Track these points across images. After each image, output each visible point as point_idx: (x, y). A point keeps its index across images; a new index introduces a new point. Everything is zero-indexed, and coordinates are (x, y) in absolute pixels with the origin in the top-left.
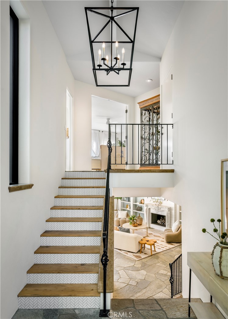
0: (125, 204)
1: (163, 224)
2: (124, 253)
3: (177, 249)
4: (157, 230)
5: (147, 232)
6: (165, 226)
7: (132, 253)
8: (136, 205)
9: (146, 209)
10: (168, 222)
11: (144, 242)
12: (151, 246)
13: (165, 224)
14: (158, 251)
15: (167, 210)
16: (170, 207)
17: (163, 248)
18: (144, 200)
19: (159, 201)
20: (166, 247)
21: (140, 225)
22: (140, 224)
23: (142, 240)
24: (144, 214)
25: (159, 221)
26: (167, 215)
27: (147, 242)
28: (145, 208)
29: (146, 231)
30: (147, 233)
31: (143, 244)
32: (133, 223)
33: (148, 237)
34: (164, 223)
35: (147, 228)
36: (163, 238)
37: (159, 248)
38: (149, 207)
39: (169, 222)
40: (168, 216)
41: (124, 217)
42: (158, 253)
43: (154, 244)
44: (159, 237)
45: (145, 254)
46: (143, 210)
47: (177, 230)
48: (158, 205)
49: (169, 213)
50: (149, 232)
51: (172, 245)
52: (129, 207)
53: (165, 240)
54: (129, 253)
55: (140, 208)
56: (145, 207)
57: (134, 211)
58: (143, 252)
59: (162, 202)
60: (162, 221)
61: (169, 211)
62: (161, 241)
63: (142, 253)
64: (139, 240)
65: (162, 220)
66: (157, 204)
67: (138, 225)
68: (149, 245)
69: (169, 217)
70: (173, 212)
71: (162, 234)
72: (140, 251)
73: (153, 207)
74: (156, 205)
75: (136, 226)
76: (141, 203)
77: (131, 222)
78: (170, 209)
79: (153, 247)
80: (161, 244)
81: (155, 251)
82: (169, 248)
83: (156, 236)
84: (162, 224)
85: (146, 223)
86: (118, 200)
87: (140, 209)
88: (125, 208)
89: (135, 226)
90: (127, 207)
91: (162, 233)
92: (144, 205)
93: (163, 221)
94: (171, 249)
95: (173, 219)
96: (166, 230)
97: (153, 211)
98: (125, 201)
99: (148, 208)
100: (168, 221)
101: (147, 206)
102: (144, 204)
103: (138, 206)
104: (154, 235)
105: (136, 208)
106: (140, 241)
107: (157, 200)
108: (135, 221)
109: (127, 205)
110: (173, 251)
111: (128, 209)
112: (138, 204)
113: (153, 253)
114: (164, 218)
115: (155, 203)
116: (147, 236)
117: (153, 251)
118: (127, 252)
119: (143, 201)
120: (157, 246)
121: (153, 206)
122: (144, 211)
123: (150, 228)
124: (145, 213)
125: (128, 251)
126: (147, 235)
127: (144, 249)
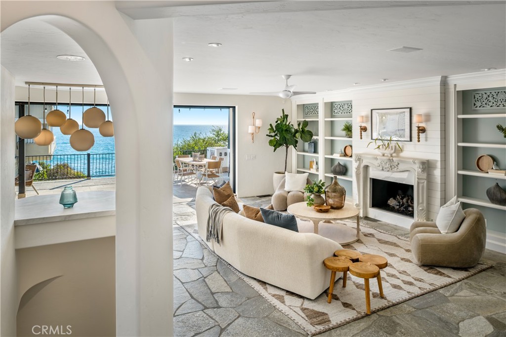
0: (306, 158)
1: (406, 208)
2: (274, 296)
3: (461, 293)
4: (387, 225)
5: (358, 229)
6: (411, 215)
7: (301, 300)
8: (332, 160)
9: (358, 168)
10: (423, 203)
11: (341, 264)
12: (367, 281)
13: (410, 209)
14: (393, 295)
15: (417, 168)
16: (428, 161)
17: (411, 284)
18: (351, 146)
19: (393, 144)
20: (420, 280)
21: (339, 208)
22: (338, 204)
23: (335, 255)
24: (352, 182)
25: (392, 202)
26: (418, 183)
27: (352, 266)
28: (353, 166)
29: (355, 225)
30: (358, 232)
31: (338, 269)
32: (318, 201)
33: (362, 243)
34: (409, 206)
35: (358, 218)
36: (408, 251)
37: (395, 287)
38: (365, 163)
39: (425, 204)
40: (421, 185)
41: (299, 189)
42: (394, 305)
43: (377, 275)
44: (395, 245)
45: (346, 305)
46: (349, 173)
47: (457, 226)
48: (391, 155)
49: (425, 176)
50: (365, 228)
51: (442, 274)
52: (314, 166)
53: (413, 256)
54: (288, 299)
55: (341, 167)
56: (354, 162)
57: (327, 175)
58: (337, 299)
59: (403, 146)
60: (401, 201)
61: (423, 170)
62: (402, 259)
63: (334, 302)
64: (327, 255)
65: (402, 199)
66: (388, 152)
67: (332, 208)
68: (359, 275)
69: (423, 187)
70: (437, 173)
71: (403, 238)
72: (327, 295)
73: (376, 163)
74: (384, 155)
75: (326, 211)
76: (346, 155)
77: (312, 200)
78: (427, 166)
79: (373, 282)
80: (402, 269)
81: (382, 296)
82: (432, 288)
83: (386, 243)
84: (402, 208)
85: (357, 205)
86: (287, 147)
87: (343, 170)
88: (307, 169)
89: (321, 211)
90: (311, 167)
91: (402, 235)
92: (353, 159)
93: (405, 200)
94: (441, 291)
95: (437, 196)
96: (416, 226)
97: (376, 173)
98: (307, 152)
99: (362, 166)
100: (421, 201)
101: (359, 159)
102: (351, 156)
103: (336, 163)
104: (379, 240)
105: (333, 167)
106: (328, 259)
107: (386, 143)
108: (323, 196)
109: (311, 163)
110: (448, 301)
111: (313, 171)
112: (336, 156)
113: (376, 304)
114: (409, 192)
115: (382, 151)
116: (358, 241)
117: (375, 296)
118: (283, 293)
119: (348, 151)
120: (389, 275)
121: (376, 159)
122: (351, 176)
123: (366, 218)
124: (354, 179)
125: (287, 291)
126: (356, 238)
127: (344, 286)
